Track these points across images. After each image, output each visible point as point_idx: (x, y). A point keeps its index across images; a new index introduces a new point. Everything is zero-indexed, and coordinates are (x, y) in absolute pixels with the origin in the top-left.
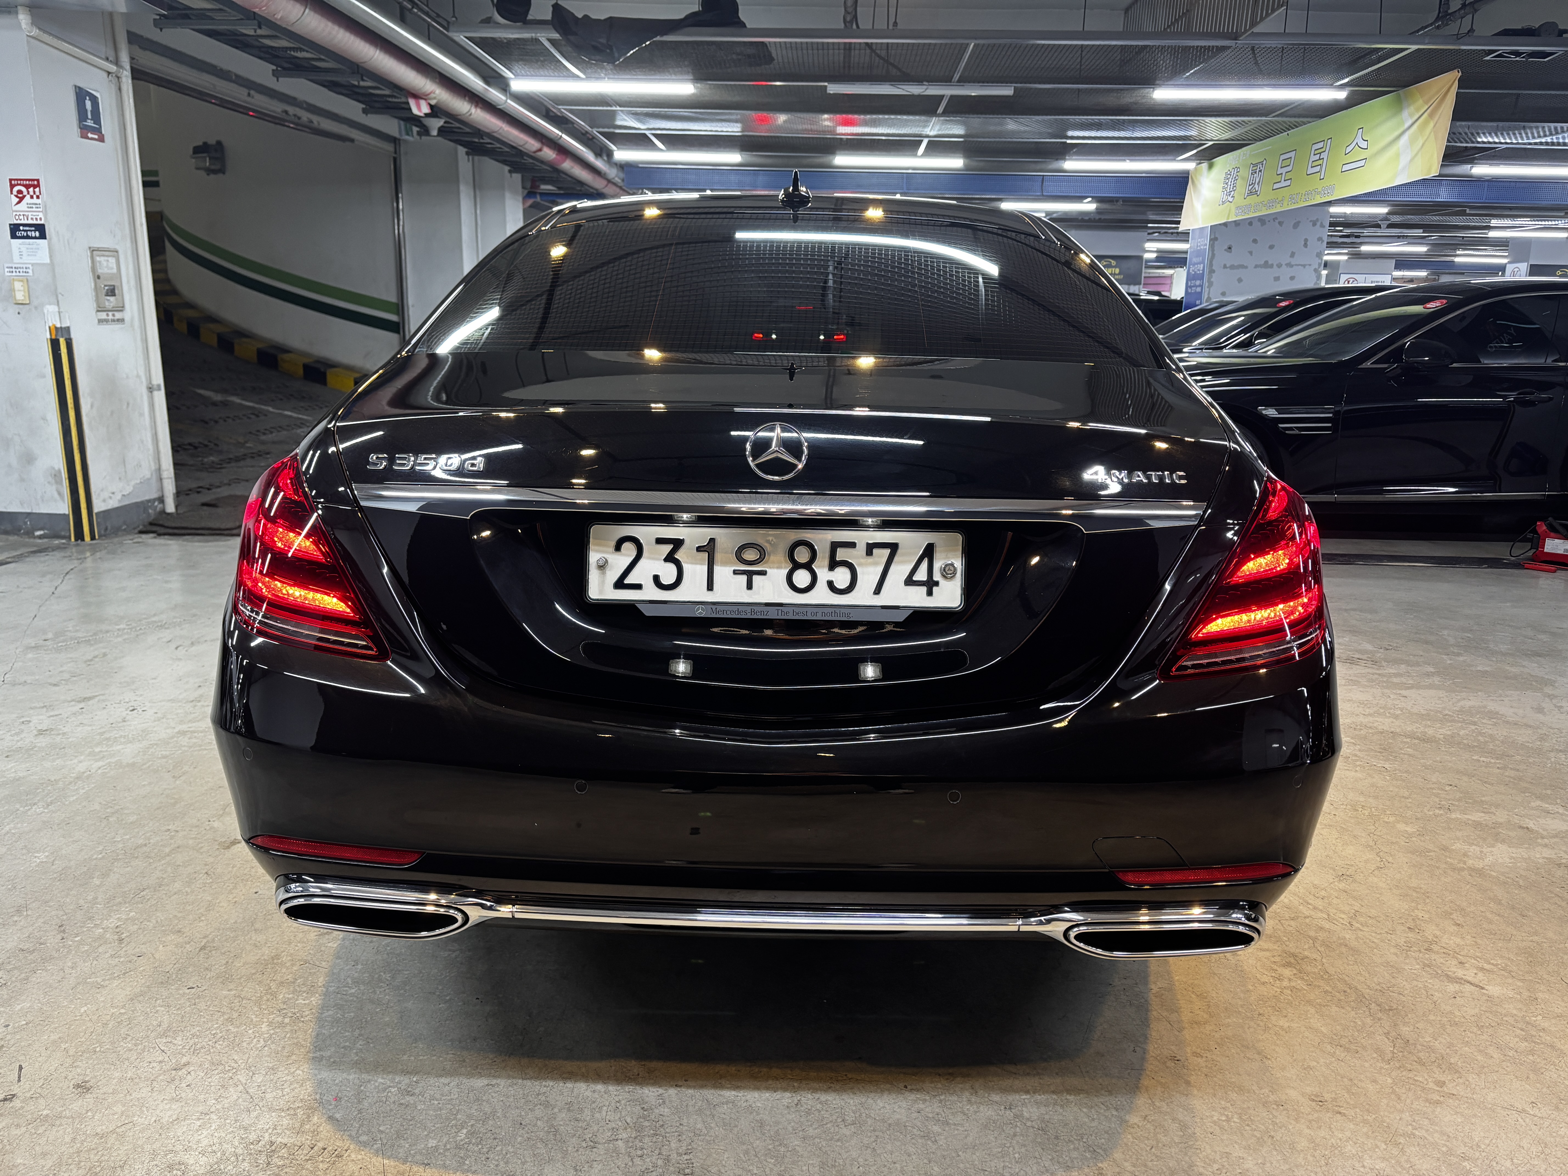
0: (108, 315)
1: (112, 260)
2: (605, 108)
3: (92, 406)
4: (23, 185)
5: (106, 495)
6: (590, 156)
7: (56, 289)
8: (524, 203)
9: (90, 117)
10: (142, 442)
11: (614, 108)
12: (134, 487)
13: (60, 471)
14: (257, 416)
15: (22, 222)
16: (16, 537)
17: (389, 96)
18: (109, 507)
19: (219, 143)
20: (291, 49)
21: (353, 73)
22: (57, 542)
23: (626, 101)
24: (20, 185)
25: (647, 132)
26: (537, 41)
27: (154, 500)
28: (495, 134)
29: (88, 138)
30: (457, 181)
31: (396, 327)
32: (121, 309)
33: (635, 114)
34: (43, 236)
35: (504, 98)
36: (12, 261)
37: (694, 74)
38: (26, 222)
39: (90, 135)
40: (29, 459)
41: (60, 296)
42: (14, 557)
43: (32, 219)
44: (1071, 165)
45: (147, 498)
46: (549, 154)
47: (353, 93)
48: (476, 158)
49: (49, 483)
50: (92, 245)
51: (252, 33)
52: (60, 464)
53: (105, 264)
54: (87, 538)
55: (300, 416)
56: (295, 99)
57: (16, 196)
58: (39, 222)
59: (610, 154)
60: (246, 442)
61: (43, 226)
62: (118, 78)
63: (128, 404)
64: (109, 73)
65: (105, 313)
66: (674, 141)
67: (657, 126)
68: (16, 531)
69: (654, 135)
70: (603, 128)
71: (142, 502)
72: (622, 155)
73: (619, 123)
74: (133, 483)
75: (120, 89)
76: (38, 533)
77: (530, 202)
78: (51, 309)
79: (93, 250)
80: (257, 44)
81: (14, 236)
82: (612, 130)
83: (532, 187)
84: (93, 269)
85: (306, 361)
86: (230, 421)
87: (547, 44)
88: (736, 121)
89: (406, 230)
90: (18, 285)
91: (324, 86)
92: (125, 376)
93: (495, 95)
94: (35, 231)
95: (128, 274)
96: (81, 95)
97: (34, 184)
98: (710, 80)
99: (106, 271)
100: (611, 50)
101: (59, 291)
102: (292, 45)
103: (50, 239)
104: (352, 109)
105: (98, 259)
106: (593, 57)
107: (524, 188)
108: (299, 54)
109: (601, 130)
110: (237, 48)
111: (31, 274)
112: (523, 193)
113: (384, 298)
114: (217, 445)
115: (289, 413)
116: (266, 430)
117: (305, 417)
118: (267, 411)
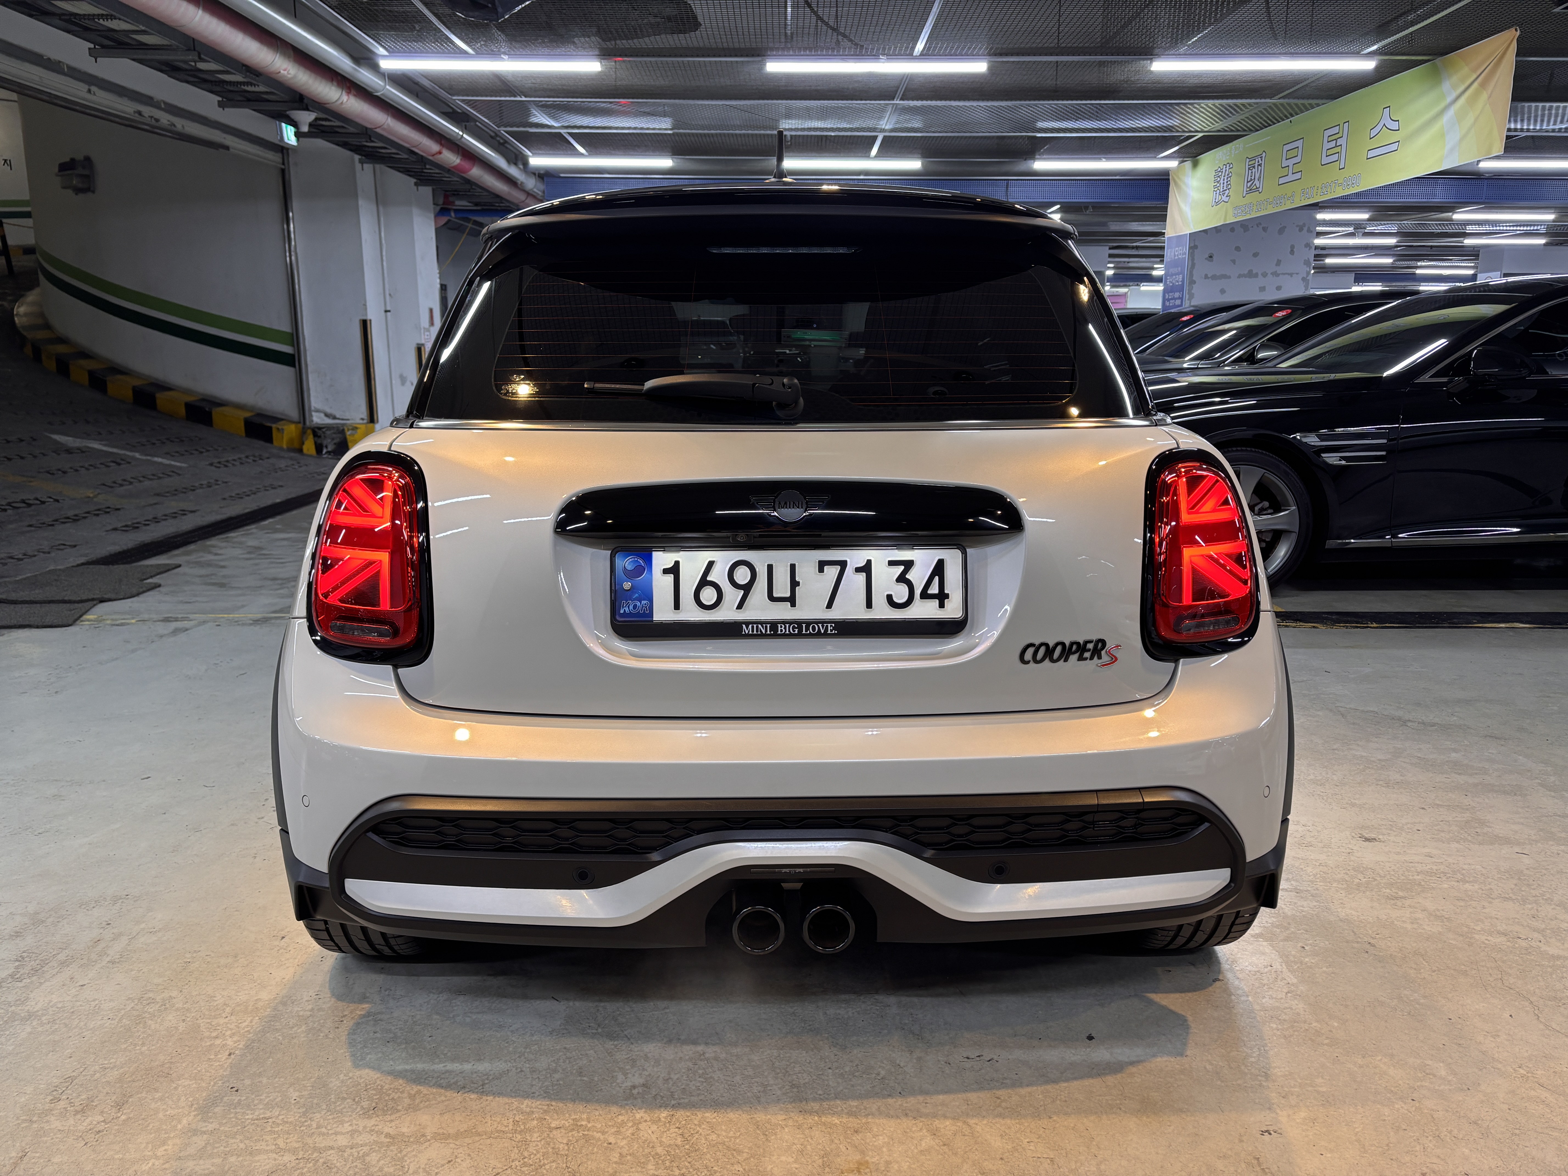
2: (510, 99)
6: (500, 162)
8: (436, 222)
11: (518, 99)
14: (119, 464)
17: (244, 83)
19: (88, 159)
21: (189, 50)
23: (532, 88)
25: (562, 131)
28: (378, 130)
30: (355, 196)
31: (292, 360)
33: (547, 106)
44: (1042, 164)
46: (451, 158)
47: (200, 80)
55: (173, 463)
59: (524, 160)
60: (95, 496)
66: (595, 142)
67: (571, 123)
69: (570, 134)
70: (513, 126)
72: (537, 161)
73: (530, 119)
77: (444, 220)
82: (523, 129)
83: (444, 204)
85: (190, 399)
86: (83, 471)
88: (664, 115)
93: (369, 78)
104: (206, 103)
107: (434, 204)
109: (511, 129)
112: (434, 209)
113: (276, 327)
114: (57, 501)
115: (159, 460)
116: (124, 480)
117: (178, 464)
118: (134, 458)
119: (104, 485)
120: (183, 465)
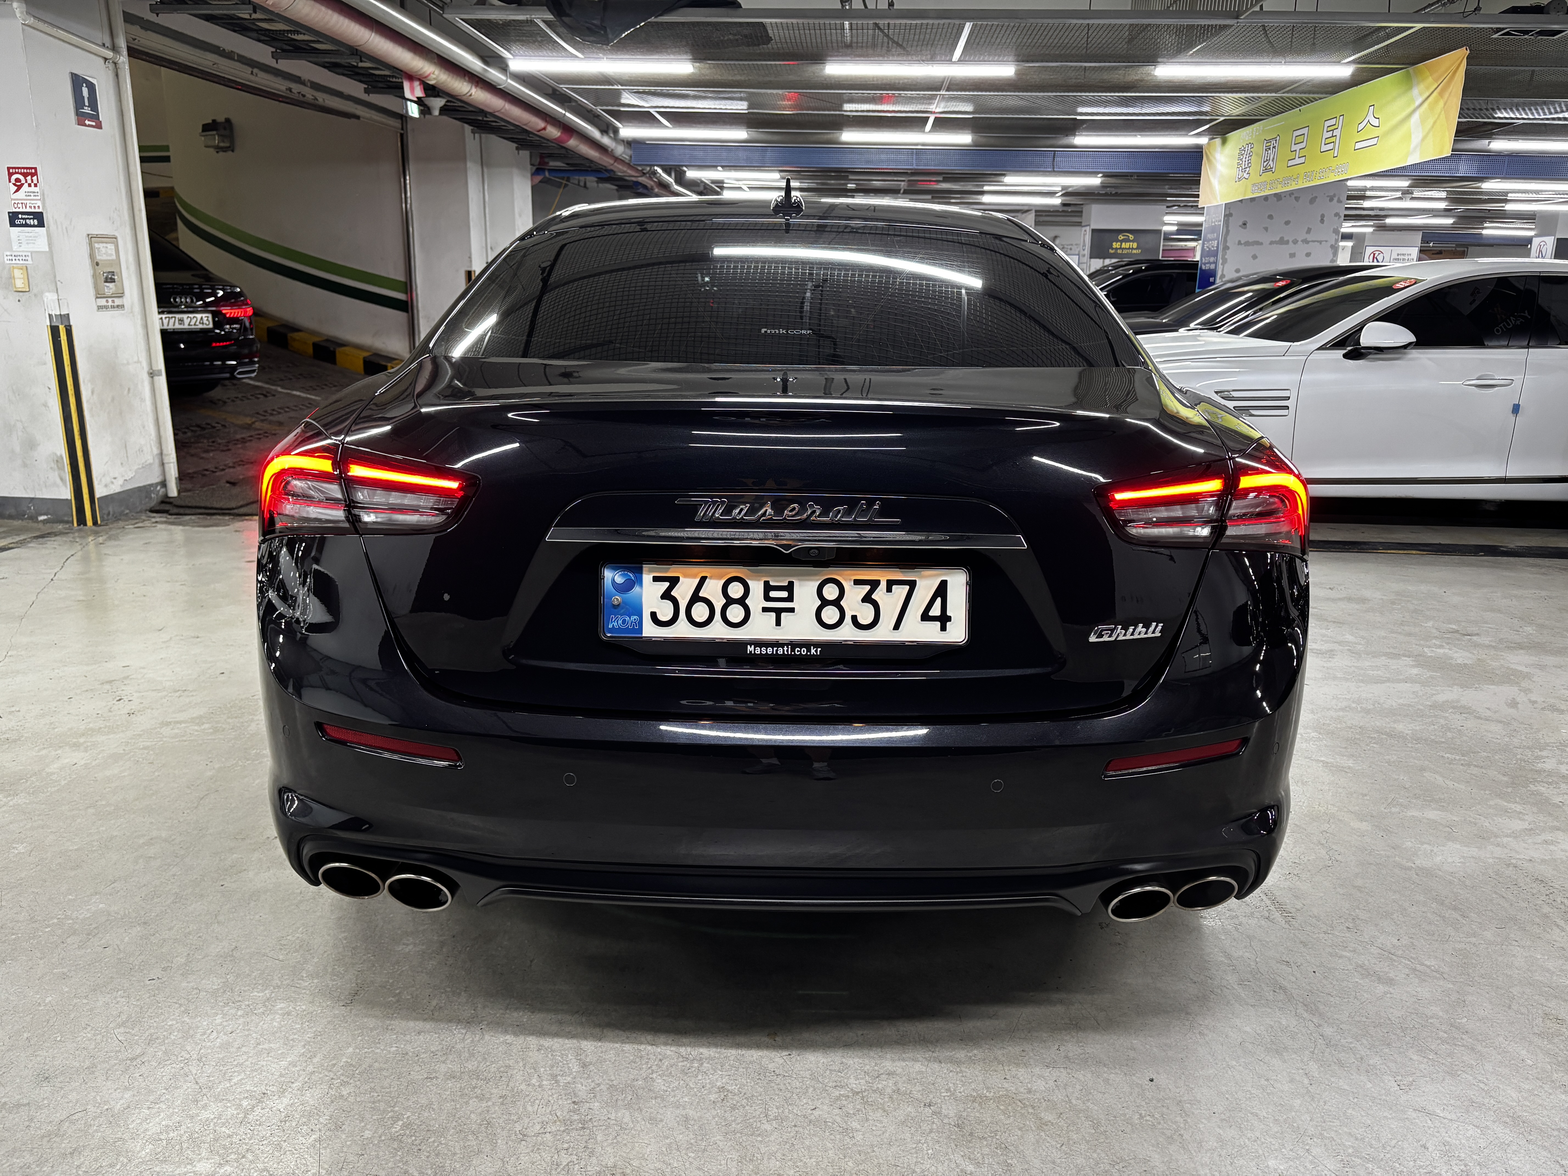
0: (107, 301)
1: (111, 247)
2: (607, 87)
3: (93, 392)
4: (21, 174)
5: (108, 479)
6: (595, 133)
7: (55, 277)
8: (532, 180)
9: (87, 104)
10: (144, 427)
11: (616, 87)
12: (136, 472)
13: (61, 457)
14: (266, 396)
15: (21, 210)
16: (20, 521)
17: (390, 76)
18: (112, 492)
19: (228, 121)
20: (288, 31)
21: (353, 54)
22: (61, 527)
23: (627, 80)
24: (18, 173)
25: (652, 110)
26: (532, 22)
27: (157, 484)
28: (497, 114)
29: (85, 125)
30: (464, 159)
31: (406, 306)
32: (121, 295)
33: (638, 92)
34: (41, 224)
35: (504, 78)
36: (11, 249)
37: (693, 54)
38: (24, 210)
39: (87, 122)
40: (31, 445)
41: (58, 283)
42: (17, 543)
43: (30, 207)
44: (1081, 140)
45: (149, 482)
46: (553, 132)
47: (354, 73)
48: (483, 136)
49: (51, 468)
50: (89, 233)
51: (247, 17)
52: (62, 450)
53: (104, 250)
54: (89, 522)
55: (309, 396)
56: (300, 78)
57: (14, 184)
58: (37, 210)
59: (616, 131)
60: (253, 423)
61: (42, 213)
62: (115, 63)
63: (129, 389)
64: (106, 59)
65: (104, 300)
66: (679, 118)
67: (660, 104)
68: (20, 516)
69: (658, 112)
70: (607, 106)
71: (144, 486)
72: (628, 132)
73: (623, 101)
74: (136, 467)
75: (117, 75)
76: (41, 518)
77: (539, 178)
78: (50, 297)
79: (91, 237)
80: (254, 27)
81: (13, 224)
82: (616, 108)
83: (540, 164)
84: (92, 256)
85: (316, 339)
86: (238, 402)
87: (543, 26)
88: (741, 99)
89: (413, 209)
90: (17, 273)
91: (324, 67)
92: (125, 362)
93: (494, 75)
94: (33, 219)
95: (127, 261)
96: (77, 81)
97: (30, 172)
98: (709, 60)
99: (105, 257)
100: (606, 31)
101: (58, 279)
102: (289, 28)
103: (48, 227)
104: (356, 89)
105: (96, 245)
106: (587, 38)
107: (532, 165)
108: (296, 37)
109: (605, 108)
110: (235, 31)
111: (30, 262)
112: (531, 169)
113: (392, 276)
114: (224, 426)
115: (298, 393)
116: (273, 410)
117: (313, 397)
118: (276, 391)
119: (258, 413)
120: (317, 398)
